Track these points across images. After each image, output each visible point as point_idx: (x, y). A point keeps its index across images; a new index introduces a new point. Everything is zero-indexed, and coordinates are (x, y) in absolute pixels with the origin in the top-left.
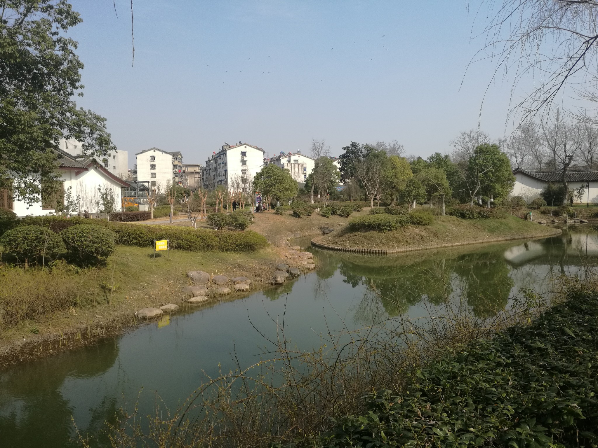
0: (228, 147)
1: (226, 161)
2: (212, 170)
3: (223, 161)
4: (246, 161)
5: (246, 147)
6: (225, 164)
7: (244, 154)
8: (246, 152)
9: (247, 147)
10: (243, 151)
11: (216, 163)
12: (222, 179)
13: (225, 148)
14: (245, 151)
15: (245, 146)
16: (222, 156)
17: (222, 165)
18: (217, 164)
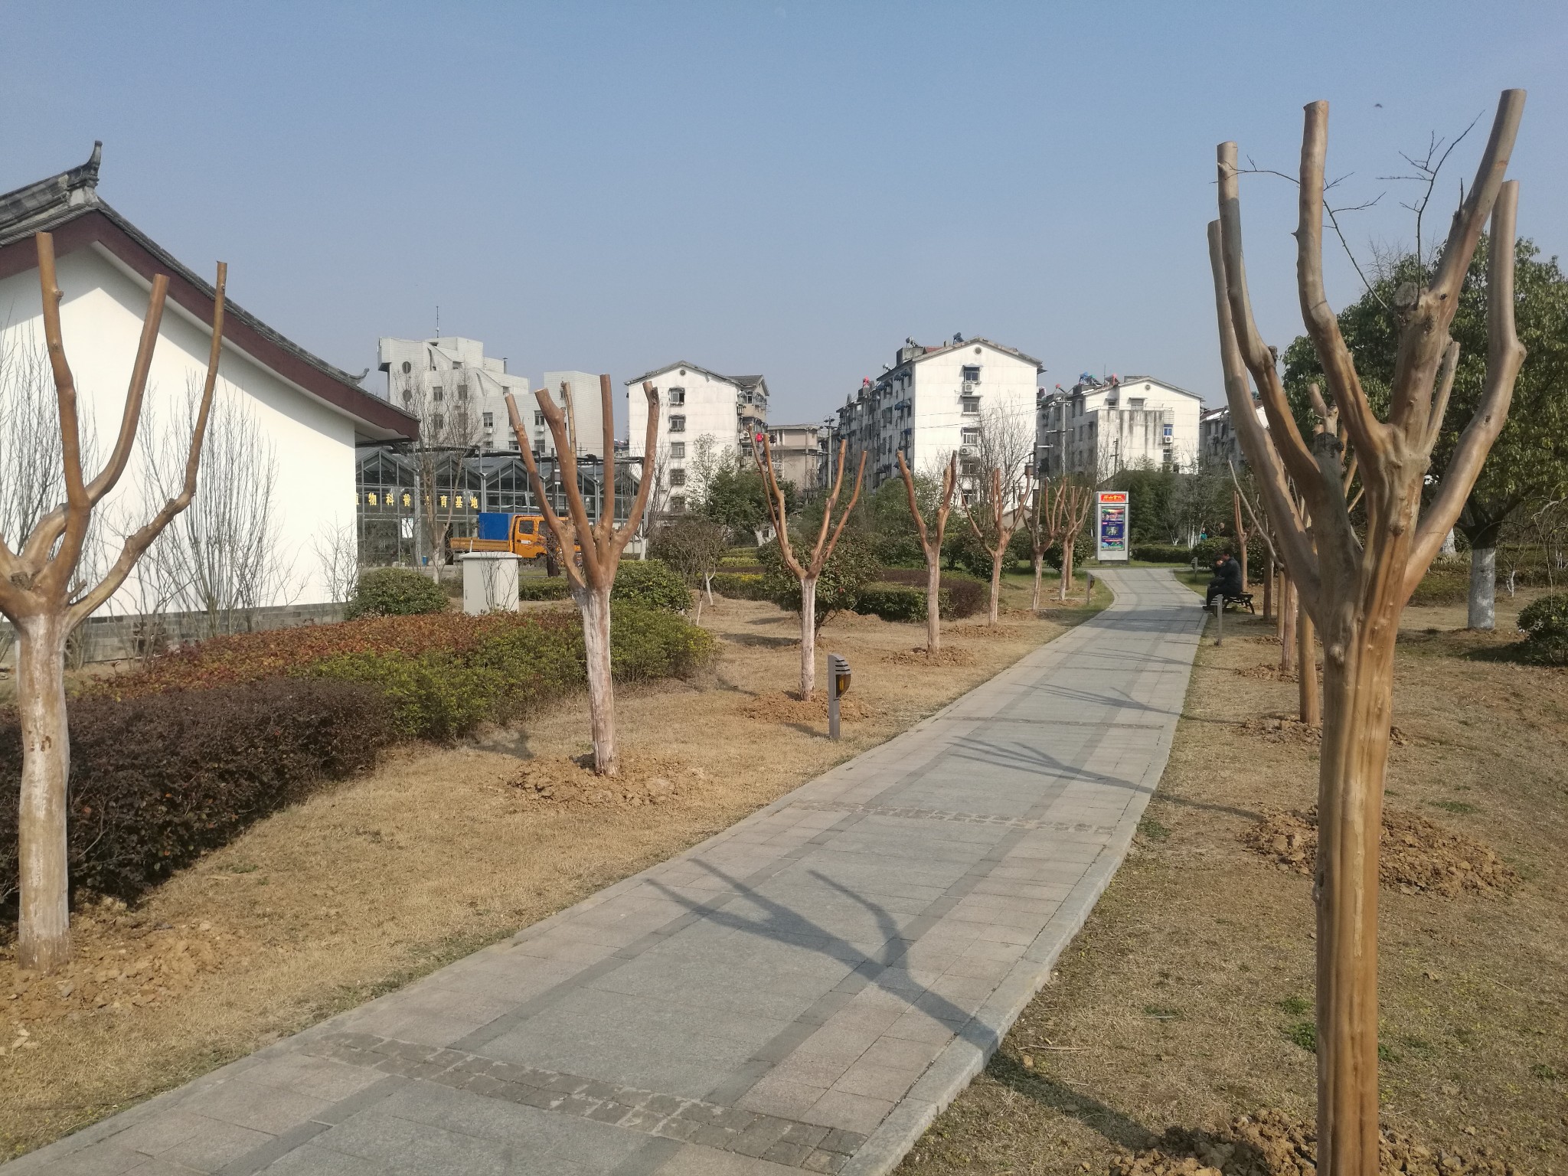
0: (918, 353)
1: (911, 400)
2: (858, 435)
3: (900, 399)
4: (978, 398)
5: (978, 351)
6: (907, 409)
7: (971, 373)
8: (977, 369)
9: (984, 350)
10: (968, 364)
11: (872, 411)
12: (894, 461)
13: (906, 357)
14: (976, 364)
15: (976, 346)
16: (897, 385)
17: (896, 414)
18: (879, 414)
